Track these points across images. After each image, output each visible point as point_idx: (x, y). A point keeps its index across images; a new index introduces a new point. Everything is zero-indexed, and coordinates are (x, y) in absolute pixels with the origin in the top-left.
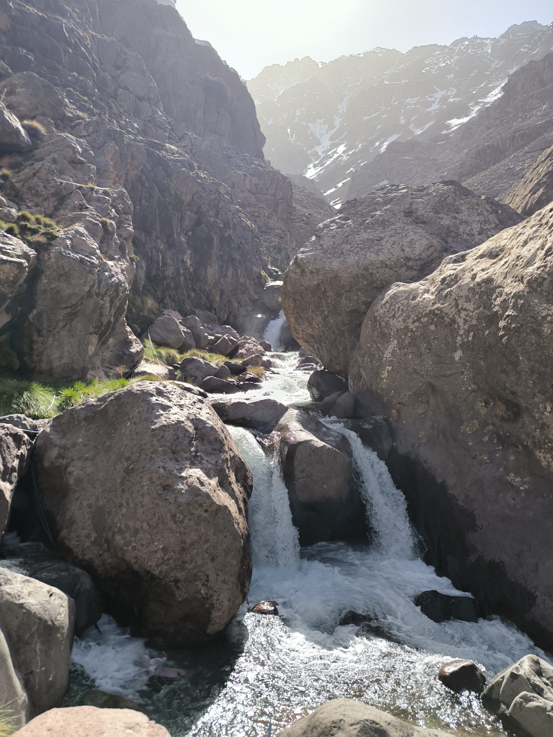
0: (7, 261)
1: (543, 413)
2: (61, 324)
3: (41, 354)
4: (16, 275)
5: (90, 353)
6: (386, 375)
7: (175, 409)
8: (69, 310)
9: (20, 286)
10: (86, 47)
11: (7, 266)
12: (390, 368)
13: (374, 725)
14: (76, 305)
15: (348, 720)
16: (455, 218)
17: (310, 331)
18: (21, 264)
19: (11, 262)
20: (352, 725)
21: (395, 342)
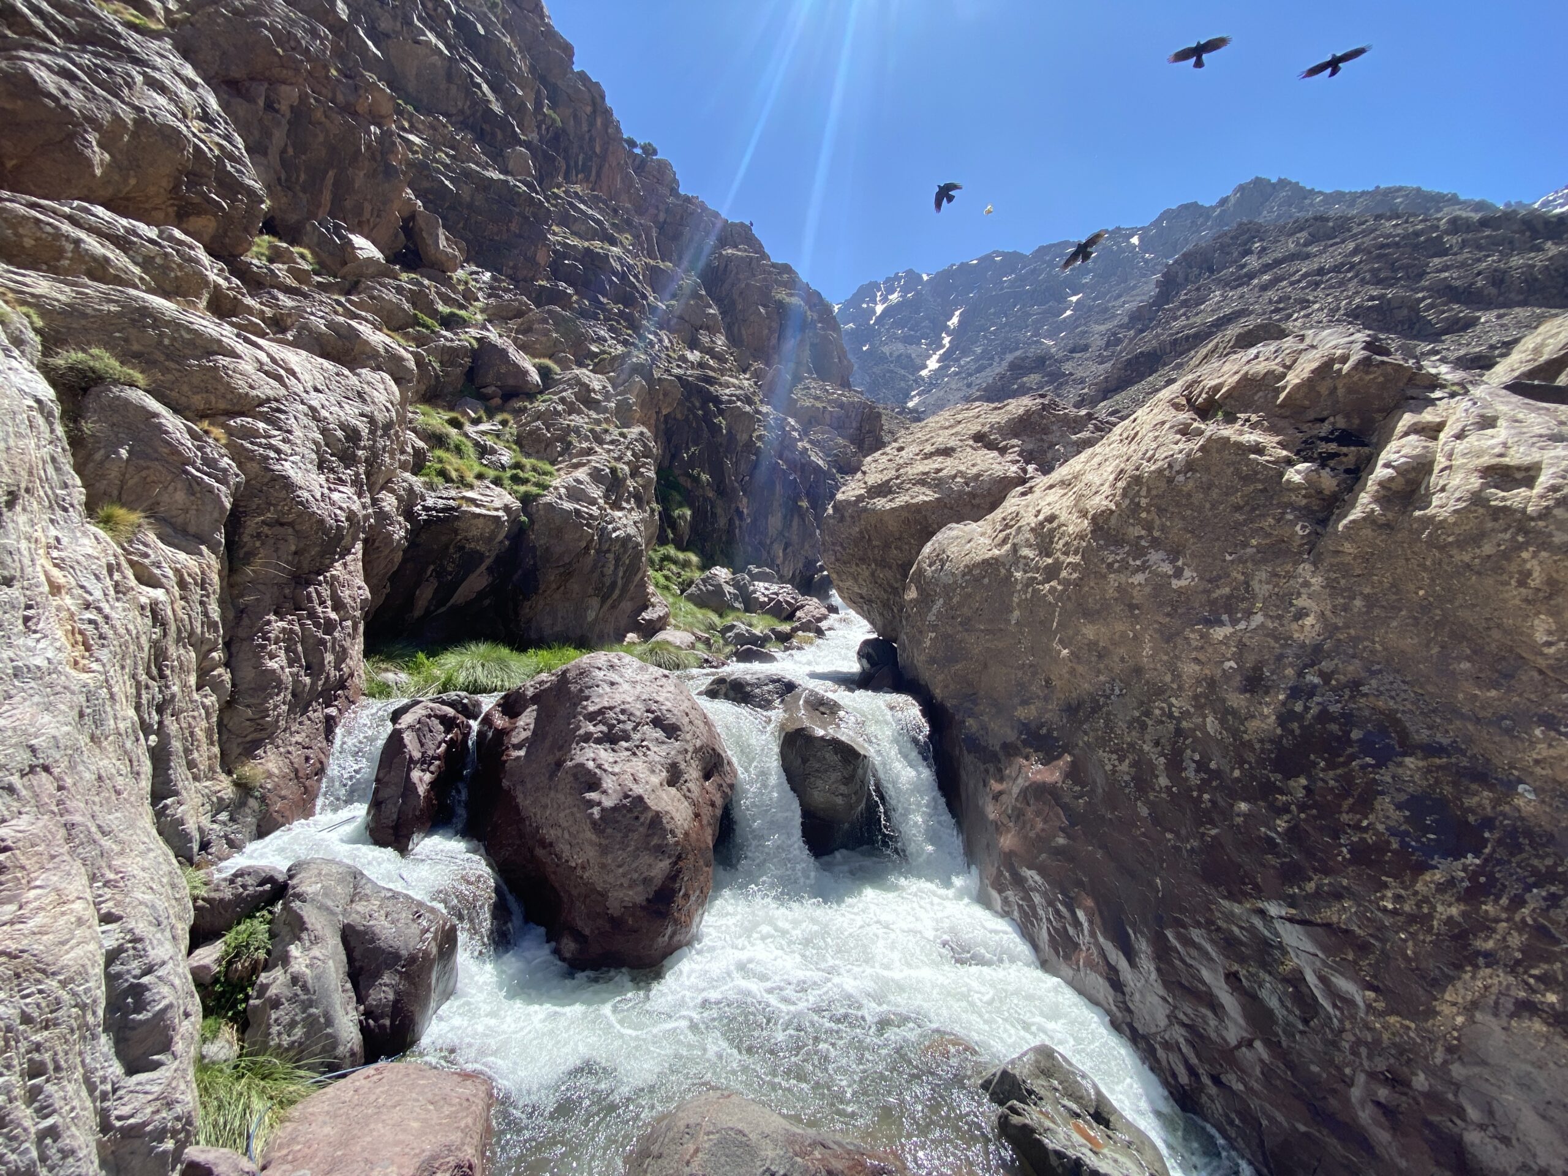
0: (479, 515)
1: (1108, 697)
2: (554, 586)
3: (530, 621)
4: (493, 531)
5: (589, 619)
6: (928, 643)
7: (626, 686)
8: (562, 570)
9: (501, 542)
10: (636, 276)
11: (481, 520)
12: (933, 635)
13: (740, 1137)
14: (570, 563)
15: (706, 1125)
16: (1042, 440)
17: (856, 589)
18: (498, 517)
19: (485, 516)
20: (708, 1133)
21: (941, 601)
